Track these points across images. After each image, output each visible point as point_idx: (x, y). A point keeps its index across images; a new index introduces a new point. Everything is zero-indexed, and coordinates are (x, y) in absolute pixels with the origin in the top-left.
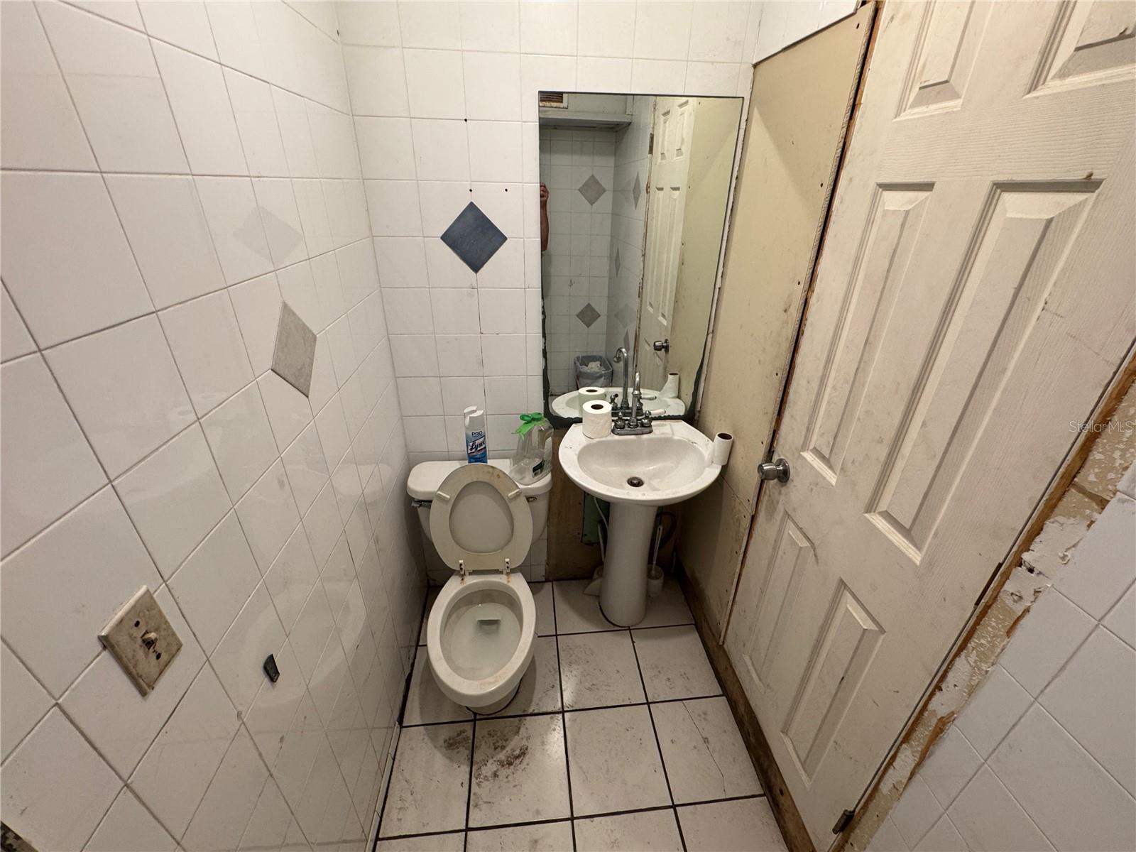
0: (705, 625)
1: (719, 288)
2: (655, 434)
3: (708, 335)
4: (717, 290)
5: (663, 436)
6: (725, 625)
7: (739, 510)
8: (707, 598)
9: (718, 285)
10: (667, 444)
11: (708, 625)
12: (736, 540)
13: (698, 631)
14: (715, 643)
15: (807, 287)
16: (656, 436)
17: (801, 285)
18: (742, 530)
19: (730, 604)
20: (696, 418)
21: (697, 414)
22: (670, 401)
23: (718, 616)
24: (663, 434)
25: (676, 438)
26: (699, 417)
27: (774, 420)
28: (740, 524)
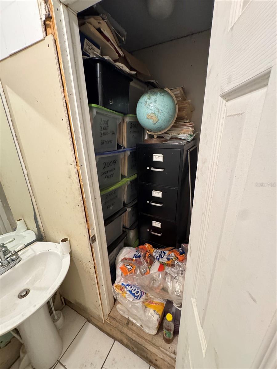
0: (92, 318)
1: (27, 174)
2: (23, 259)
3: (31, 197)
4: (26, 176)
5: (30, 258)
6: (102, 314)
7: (87, 267)
8: (88, 308)
9: (26, 173)
10: (34, 260)
11: (93, 317)
12: (91, 280)
13: (90, 322)
14: (100, 323)
15: (76, 165)
16: (25, 261)
17: (73, 165)
18: (92, 274)
19: (101, 305)
20: (43, 236)
21: (43, 234)
22: (24, 234)
23: (97, 313)
24: (29, 256)
25: (38, 254)
26: (45, 235)
27: (86, 225)
28: (90, 272)
